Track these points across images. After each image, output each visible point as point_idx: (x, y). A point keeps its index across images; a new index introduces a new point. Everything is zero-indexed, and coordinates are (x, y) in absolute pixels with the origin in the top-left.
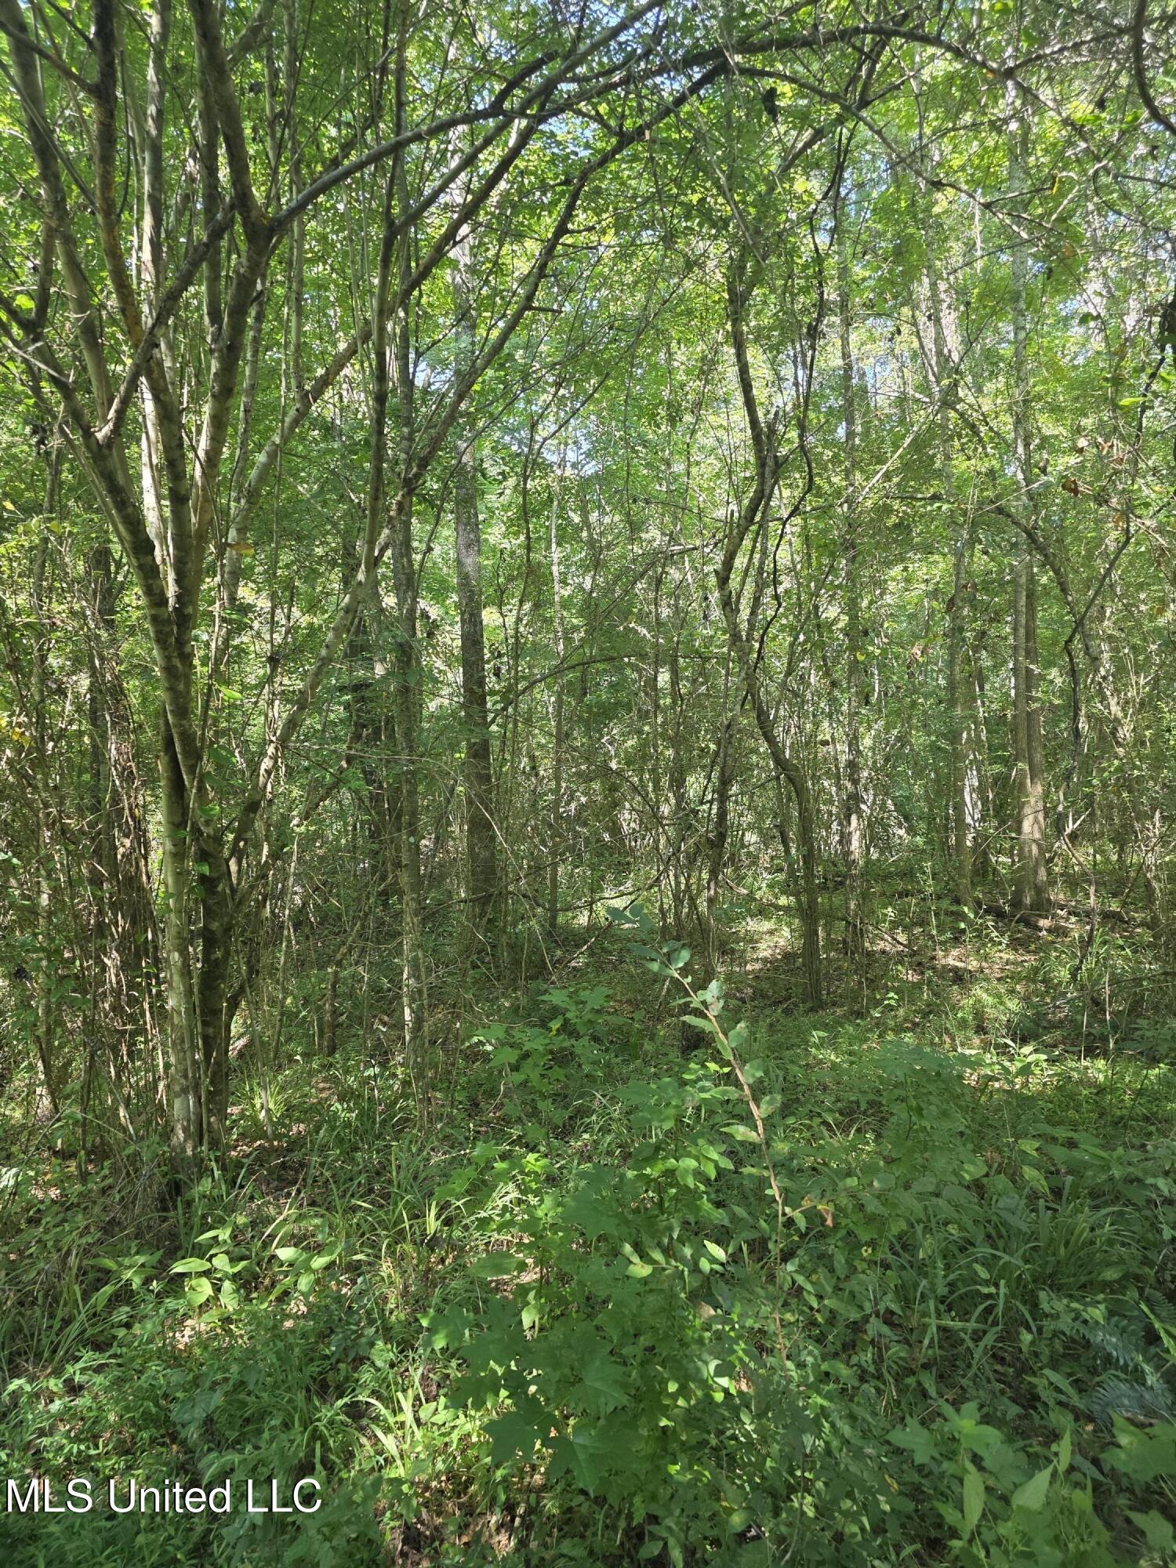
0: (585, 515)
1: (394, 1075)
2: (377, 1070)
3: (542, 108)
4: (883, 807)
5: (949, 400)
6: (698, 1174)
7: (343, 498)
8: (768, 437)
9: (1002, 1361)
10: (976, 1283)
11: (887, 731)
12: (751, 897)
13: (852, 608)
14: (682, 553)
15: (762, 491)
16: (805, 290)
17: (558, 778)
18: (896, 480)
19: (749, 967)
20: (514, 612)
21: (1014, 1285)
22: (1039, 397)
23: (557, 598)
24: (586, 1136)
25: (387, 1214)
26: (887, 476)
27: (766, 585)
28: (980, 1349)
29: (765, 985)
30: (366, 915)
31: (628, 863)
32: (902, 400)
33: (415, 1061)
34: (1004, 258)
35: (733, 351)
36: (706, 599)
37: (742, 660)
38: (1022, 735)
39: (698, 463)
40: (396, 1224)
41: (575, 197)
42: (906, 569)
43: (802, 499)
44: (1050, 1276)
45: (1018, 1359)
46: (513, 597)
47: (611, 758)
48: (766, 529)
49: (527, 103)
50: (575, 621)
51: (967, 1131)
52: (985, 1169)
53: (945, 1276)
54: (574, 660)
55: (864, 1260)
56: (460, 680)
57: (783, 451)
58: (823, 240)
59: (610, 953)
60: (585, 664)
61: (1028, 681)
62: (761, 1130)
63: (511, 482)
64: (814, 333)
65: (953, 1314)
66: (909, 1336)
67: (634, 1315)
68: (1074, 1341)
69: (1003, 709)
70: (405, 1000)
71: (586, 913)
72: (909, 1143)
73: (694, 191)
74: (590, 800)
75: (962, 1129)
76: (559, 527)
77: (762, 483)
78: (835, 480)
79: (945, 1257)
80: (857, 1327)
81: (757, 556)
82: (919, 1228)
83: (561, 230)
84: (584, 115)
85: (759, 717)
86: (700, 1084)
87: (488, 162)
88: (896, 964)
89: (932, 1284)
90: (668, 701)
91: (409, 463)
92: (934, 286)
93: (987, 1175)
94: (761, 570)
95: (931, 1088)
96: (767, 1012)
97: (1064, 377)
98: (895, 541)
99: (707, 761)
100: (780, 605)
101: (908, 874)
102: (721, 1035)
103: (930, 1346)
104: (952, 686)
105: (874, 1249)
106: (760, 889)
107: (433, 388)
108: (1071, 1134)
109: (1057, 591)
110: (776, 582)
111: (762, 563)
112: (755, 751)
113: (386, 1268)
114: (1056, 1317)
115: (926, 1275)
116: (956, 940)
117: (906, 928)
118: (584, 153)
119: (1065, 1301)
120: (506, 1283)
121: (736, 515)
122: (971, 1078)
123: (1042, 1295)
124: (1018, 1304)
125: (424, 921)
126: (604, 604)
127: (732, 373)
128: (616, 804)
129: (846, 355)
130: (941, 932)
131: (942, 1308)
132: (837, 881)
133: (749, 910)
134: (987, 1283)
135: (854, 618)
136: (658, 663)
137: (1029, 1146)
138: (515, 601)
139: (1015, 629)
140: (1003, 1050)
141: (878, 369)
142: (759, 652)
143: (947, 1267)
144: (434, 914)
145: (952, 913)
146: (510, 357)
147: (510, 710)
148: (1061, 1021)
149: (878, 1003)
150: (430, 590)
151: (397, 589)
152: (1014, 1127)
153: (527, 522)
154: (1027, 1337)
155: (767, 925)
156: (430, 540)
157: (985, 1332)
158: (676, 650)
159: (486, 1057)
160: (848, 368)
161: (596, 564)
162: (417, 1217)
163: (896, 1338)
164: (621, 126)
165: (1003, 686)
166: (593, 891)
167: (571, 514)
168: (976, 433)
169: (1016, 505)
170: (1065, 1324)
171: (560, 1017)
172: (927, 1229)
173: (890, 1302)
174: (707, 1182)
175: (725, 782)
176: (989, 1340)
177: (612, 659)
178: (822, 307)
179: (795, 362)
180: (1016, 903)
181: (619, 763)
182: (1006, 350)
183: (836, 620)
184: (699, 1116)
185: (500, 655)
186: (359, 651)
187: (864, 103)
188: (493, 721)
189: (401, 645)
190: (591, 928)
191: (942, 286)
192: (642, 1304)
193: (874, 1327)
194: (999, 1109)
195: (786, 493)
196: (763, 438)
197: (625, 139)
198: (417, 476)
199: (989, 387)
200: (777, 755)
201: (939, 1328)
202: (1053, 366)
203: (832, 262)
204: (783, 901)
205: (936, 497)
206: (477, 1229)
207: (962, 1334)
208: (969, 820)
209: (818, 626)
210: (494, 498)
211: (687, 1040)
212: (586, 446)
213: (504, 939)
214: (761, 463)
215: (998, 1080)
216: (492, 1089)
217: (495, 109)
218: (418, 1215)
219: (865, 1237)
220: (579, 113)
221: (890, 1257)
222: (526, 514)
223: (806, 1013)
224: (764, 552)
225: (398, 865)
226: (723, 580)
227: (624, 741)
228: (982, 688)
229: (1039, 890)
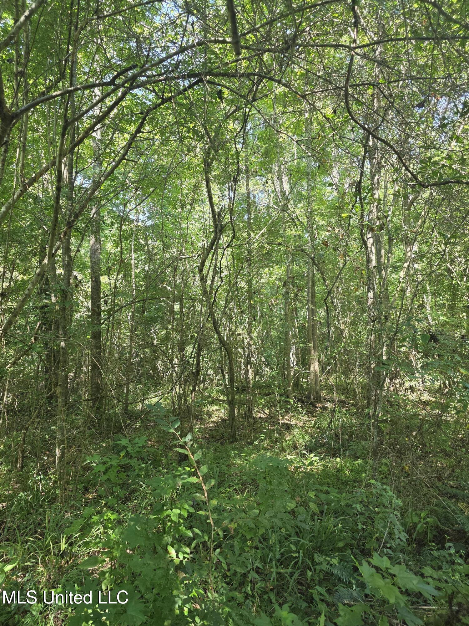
0: (146, 240)
1: (50, 479)
2: (42, 477)
3: (131, 84)
4: (261, 360)
5: (285, 209)
6: (180, 516)
7: (41, 227)
8: (218, 217)
9: (301, 584)
10: (291, 552)
11: (263, 330)
12: (209, 397)
13: (249, 283)
14: (185, 258)
15: (216, 237)
16: (233, 164)
17: (131, 348)
18: (266, 236)
19: (208, 426)
20: (114, 278)
21: (306, 551)
22: (316, 210)
23: (133, 273)
24: (136, 501)
25: (42, 542)
26: (263, 235)
27: (217, 273)
28: (292, 581)
29: (214, 433)
30: (41, 407)
31: (160, 383)
32: (268, 207)
33: (60, 472)
34: (304, 160)
35: (205, 183)
36: (194, 277)
37: (208, 301)
38: (311, 333)
39: (192, 224)
40: (46, 547)
41: (144, 119)
42: (269, 270)
43: (231, 241)
44: (319, 547)
45: (306, 583)
46: (114, 272)
47: (154, 339)
48: (217, 252)
49: (126, 82)
50: (141, 283)
51: (289, 490)
52: (296, 505)
53: (280, 551)
54: (139, 299)
55: (248, 546)
56: (90, 305)
57: (224, 222)
58: (239, 146)
59: (151, 421)
60: (144, 301)
61: (313, 313)
62: (206, 495)
63: (116, 226)
64: (236, 180)
65: (282, 566)
66: (265, 577)
67: (152, 580)
68: (328, 573)
69: (304, 323)
70: (57, 445)
71: (141, 404)
72: (267, 496)
73: (191, 123)
74: (145, 357)
75: (286, 489)
76: (135, 245)
77: (216, 234)
78: (244, 235)
79: (280, 542)
80: (245, 575)
81: (214, 261)
82: (270, 532)
83: (138, 131)
84: (149, 90)
85: (214, 324)
86: (182, 477)
87: (109, 101)
88: (264, 422)
89: (275, 555)
90: (179, 316)
91: (70, 215)
92: (279, 167)
93: (296, 507)
94: (215, 267)
95: (275, 473)
96: (214, 444)
97: (325, 204)
98: (265, 259)
99: (193, 341)
100: (222, 281)
101: (269, 386)
102: (191, 456)
103: (273, 581)
104: (286, 314)
105: (252, 542)
106: (213, 393)
107: (83, 186)
108: (327, 488)
109: (322, 280)
110: (221, 272)
111: (216, 264)
112: (213, 337)
113: (40, 568)
114: (320, 564)
115: (272, 551)
116: (287, 412)
117: (268, 408)
118: (149, 103)
119: (324, 557)
120: (97, 570)
121: (206, 245)
122: (291, 468)
123: (316, 555)
124: (307, 559)
125: (68, 409)
126: (153, 277)
127: (205, 191)
128: (156, 358)
129: (248, 189)
130: (281, 409)
131: (278, 564)
132: (243, 389)
133: (209, 402)
134: (294, 552)
135: (250, 286)
136: (174, 301)
137: (312, 494)
138: (115, 273)
139: (308, 294)
140: (303, 456)
141: (260, 195)
142: (214, 298)
143: (281, 547)
144: (73, 406)
145: (286, 401)
146: (116, 177)
147: (111, 318)
148: (324, 443)
149: (257, 438)
150: (78, 267)
151: (64, 266)
152: (306, 486)
153: (121, 242)
154: (309, 573)
155: (215, 408)
156: (79, 247)
157: (294, 573)
158: (182, 296)
159: (92, 469)
160: (249, 194)
161: (150, 260)
162: (57, 543)
163: (260, 579)
164: (163, 95)
165: (304, 315)
166: (144, 395)
167: (141, 240)
168: (294, 222)
169: (308, 248)
170: (325, 567)
171: (125, 450)
172: (273, 532)
173: (258, 564)
174: (183, 519)
175: (200, 350)
176: (296, 576)
177: (156, 299)
178: (239, 171)
179: (229, 190)
180: (309, 398)
181: (157, 341)
182: (304, 193)
183: (244, 288)
184: (184, 489)
185: (107, 295)
186: (45, 292)
187: (254, 100)
188: (103, 323)
189: (63, 290)
190: (142, 411)
191: (283, 167)
192: (155, 574)
193: (253, 575)
194: (301, 480)
195: (225, 238)
196: (216, 217)
197: (164, 101)
198: (73, 221)
199: (299, 205)
200: (220, 339)
201: (277, 573)
202: (321, 199)
203: (243, 154)
204: (222, 398)
205: (280, 244)
206: (83, 547)
207: (286, 575)
208: (292, 365)
209: (237, 290)
210: (108, 231)
211: (181, 457)
212: (147, 214)
213: (104, 416)
214: (216, 227)
215: (301, 468)
216: (95, 483)
217: (112, 82)
218: (57, 542)
219: (248, 537)
220: (147, 89)
221: (259, 545)
222: (121, 239)
223: (230, 444)
224: (216, 260)
225: (57, 384)
226: (201, 270)
227: (160, 332)
228: (297, 315)
229: (317, 393)
